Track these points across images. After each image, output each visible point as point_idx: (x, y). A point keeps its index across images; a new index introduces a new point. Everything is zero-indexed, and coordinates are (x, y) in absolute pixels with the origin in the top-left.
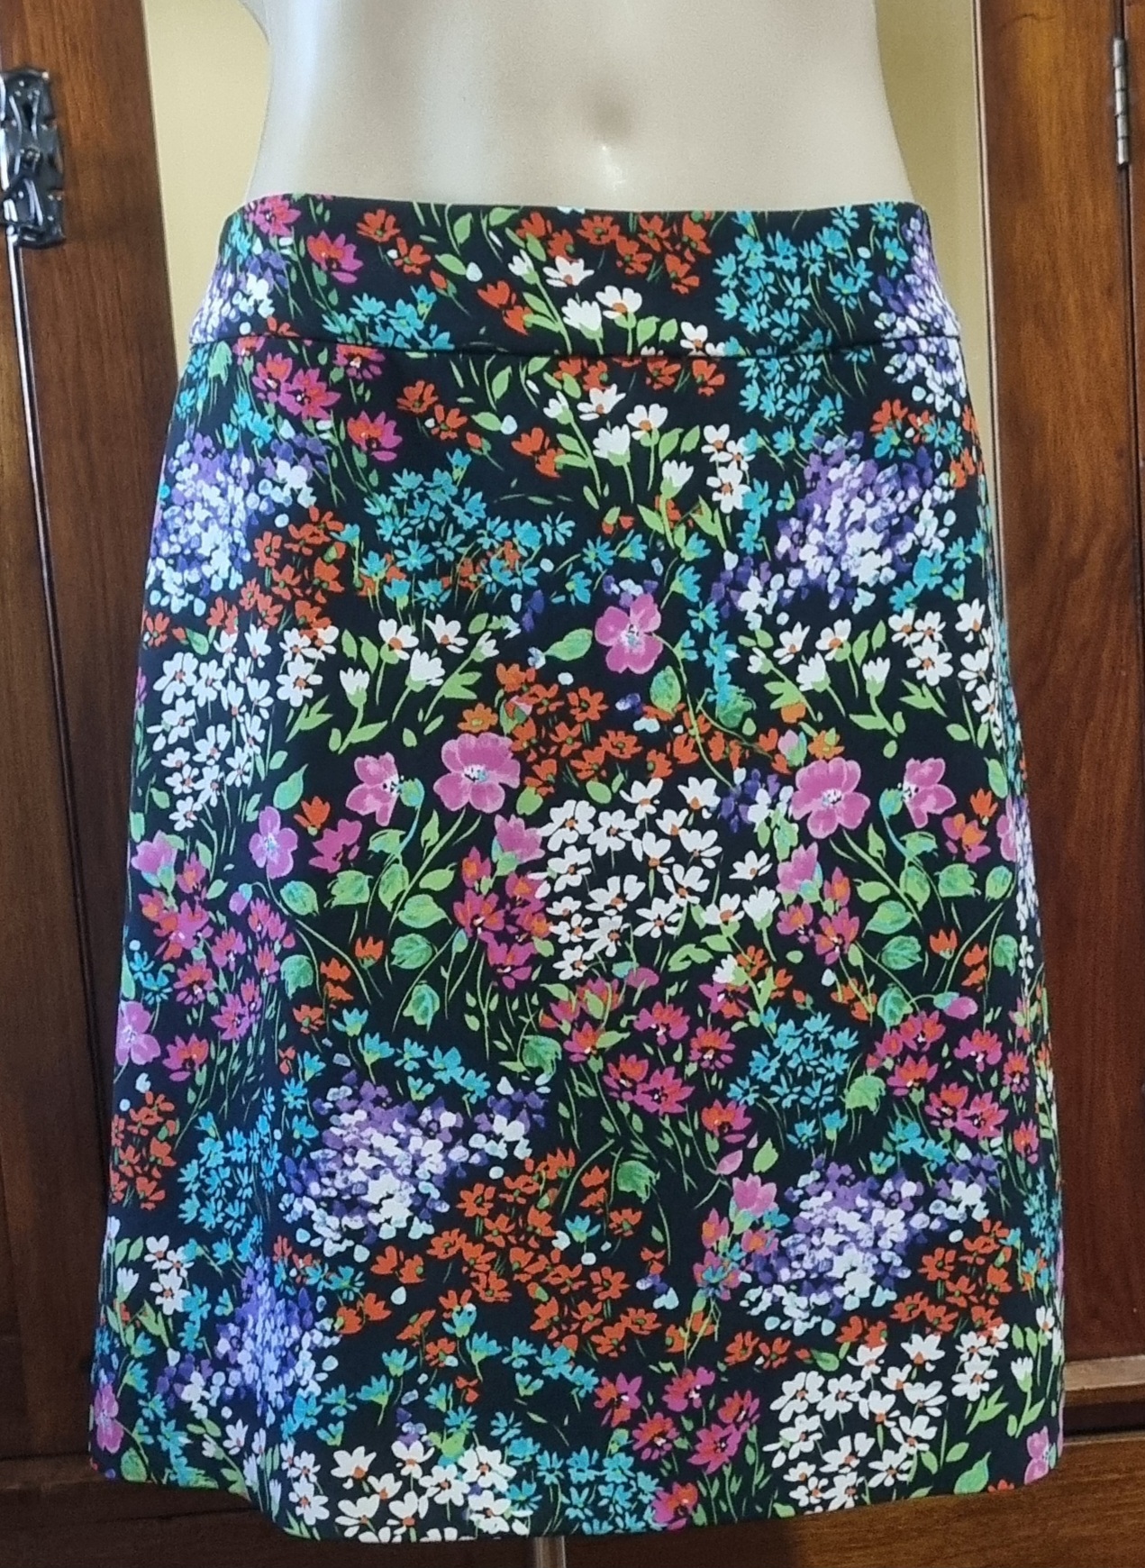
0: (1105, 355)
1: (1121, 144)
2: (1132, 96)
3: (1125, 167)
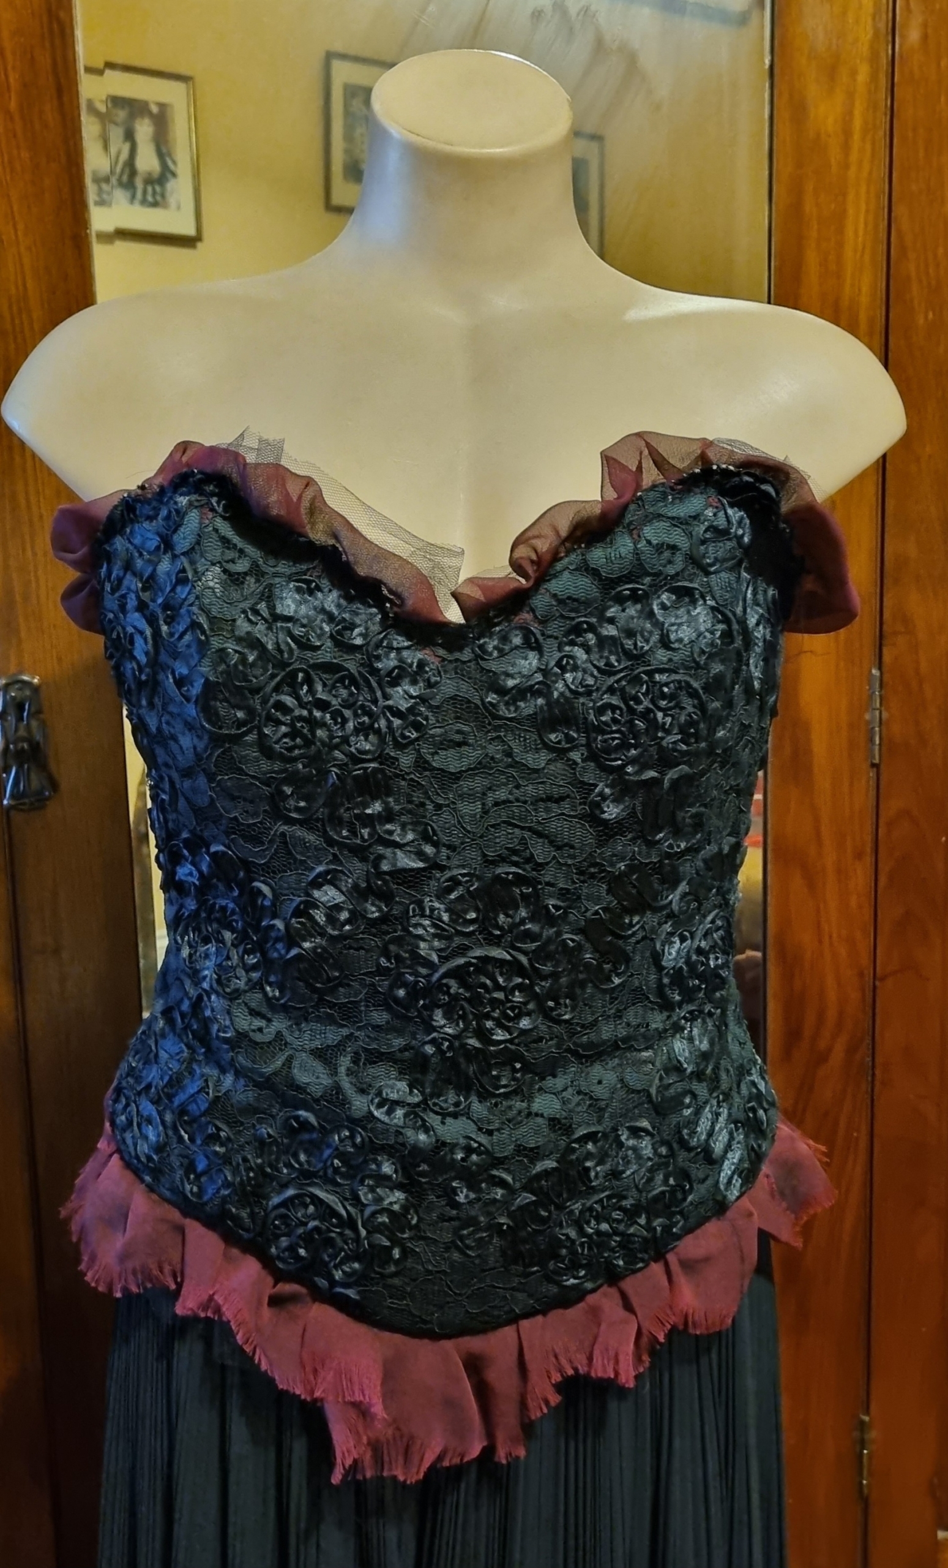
0: (853, 901)
2: (885, 715)
3: (873, 765)
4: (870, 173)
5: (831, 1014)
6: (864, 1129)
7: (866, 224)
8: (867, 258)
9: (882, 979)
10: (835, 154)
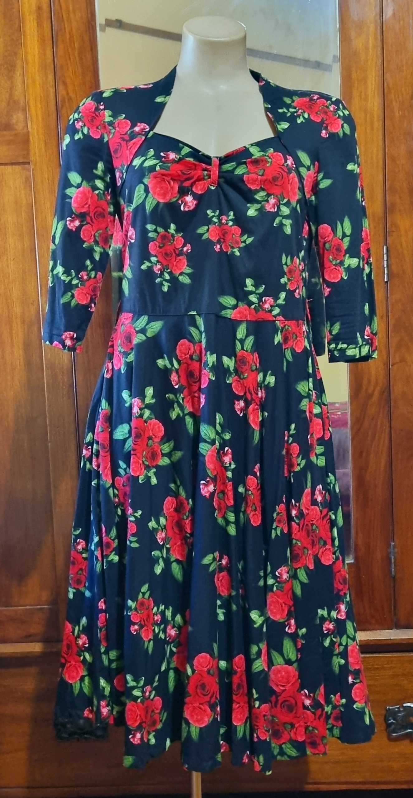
1: (386, 275)
2: (389, 262)
3: (387, 282)
4: (376, 63)
5: (373, 379)
6: (388, 425)
7: (375, 81)
8: (376, 94)
9: (392, 365)
10: (363, 56)
